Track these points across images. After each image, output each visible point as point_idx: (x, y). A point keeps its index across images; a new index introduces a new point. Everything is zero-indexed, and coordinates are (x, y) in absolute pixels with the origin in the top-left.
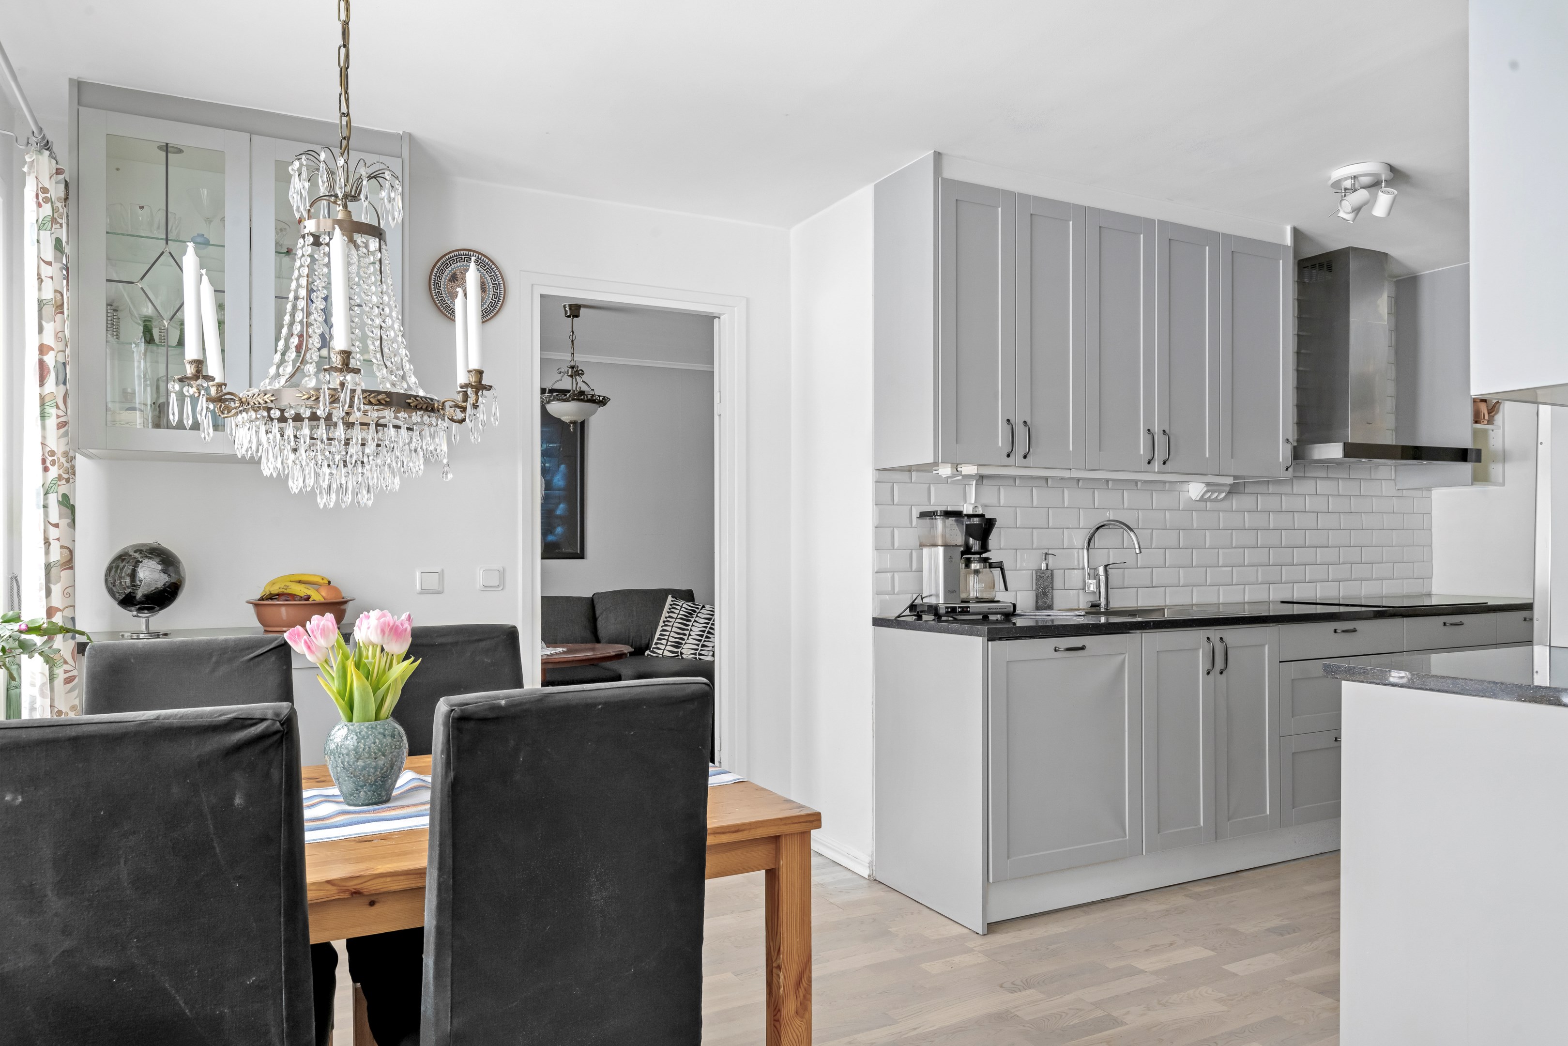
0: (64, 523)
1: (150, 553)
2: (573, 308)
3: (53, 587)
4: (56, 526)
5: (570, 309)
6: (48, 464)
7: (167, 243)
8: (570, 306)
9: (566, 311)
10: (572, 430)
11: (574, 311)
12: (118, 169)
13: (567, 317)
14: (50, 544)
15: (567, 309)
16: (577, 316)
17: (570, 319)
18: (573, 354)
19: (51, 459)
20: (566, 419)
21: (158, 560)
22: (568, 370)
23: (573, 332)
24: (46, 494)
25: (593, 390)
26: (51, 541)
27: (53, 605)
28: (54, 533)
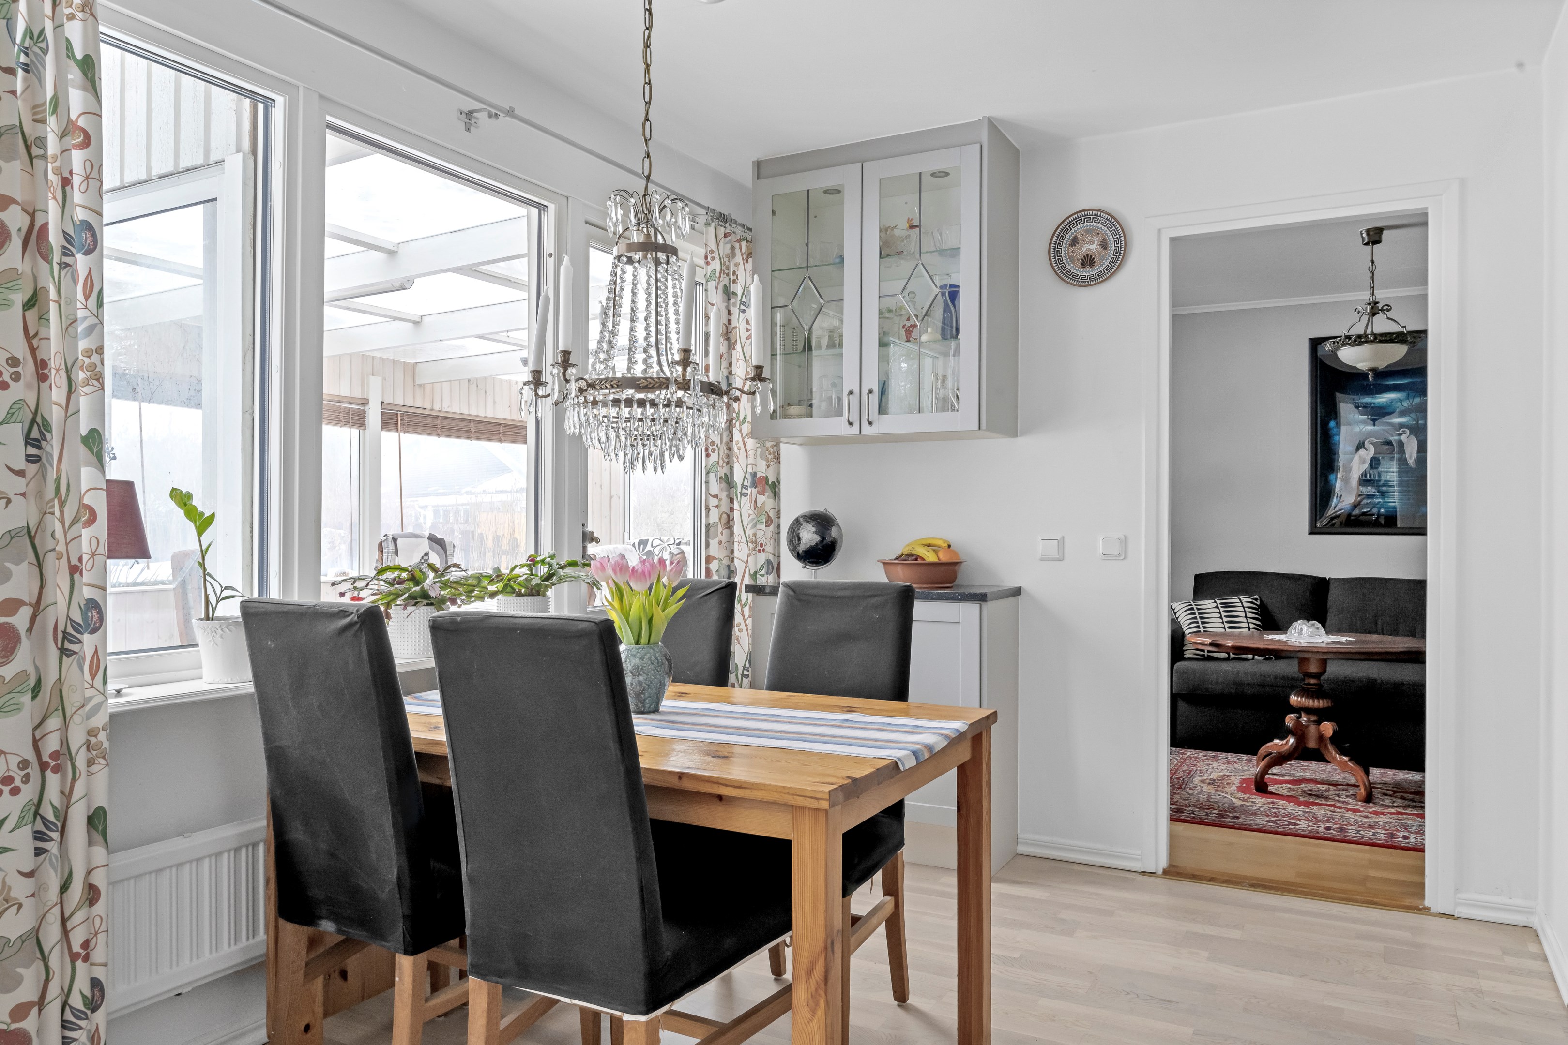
0: (724, 495)
1: (810, 518)
2: (1371, 233)
3: (711, 541)
4: (716, 496)
5: (1368, 234)
6: (710, 452)
7: (807, 270)
8: (1368, 231)
9: (1363, 238)
10: (1370, 379)
11: (1374, 237)
12: (815, 217)
13: (1365, 244)
14: (709, 510)
15: (1364, 235)
16: (1378, 242)
17: (1369, 247)
18: (1373, 287)
19: (712, 447)
20: (1362, 366)
21: (813, 523)
22: (1366, 308)
23: (1373, 262)
24: (708, 473)
25: (1405, 327)
26: (711, 508)
27: (711, 554)
28: (713, 502)
